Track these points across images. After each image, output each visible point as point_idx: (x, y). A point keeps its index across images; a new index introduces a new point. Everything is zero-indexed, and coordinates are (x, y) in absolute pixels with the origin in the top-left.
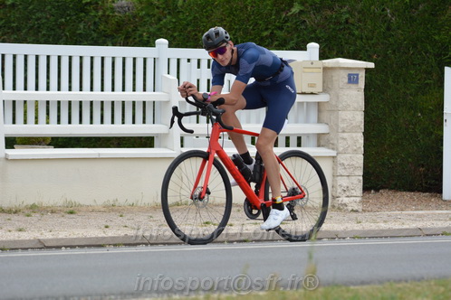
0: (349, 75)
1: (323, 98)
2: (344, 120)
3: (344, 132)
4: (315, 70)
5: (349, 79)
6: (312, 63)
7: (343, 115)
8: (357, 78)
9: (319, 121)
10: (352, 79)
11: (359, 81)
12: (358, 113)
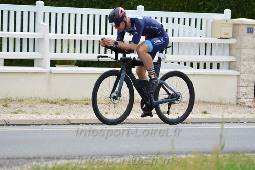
0: (248, 28)
1: (233, 41)
2: (244, 54)
3: (244, 61)
4: (228, 25)
5: (248, 31)
6: (227, 21)
7: (244, 51)
8: (253, 30)
9: (230, 54)
10: (250, 31)
11: (254, 32)
12: (253, 50)
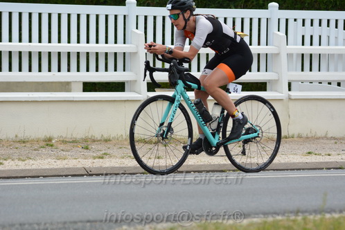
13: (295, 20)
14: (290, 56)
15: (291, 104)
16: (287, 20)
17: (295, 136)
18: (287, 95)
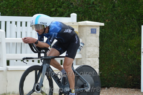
0: (92, 29)
2: (89, 52)
3: (89, 57)
4: (74, 27)
6: (73, 24)
7: (88, 49)
8: (96, 31)
10: (93, 31)
11: (97, 32)
12: (96, 48)
13: (11, 22)
14: (8, 44)
15: (9, 74)
16: (6, 22)
17: (11, 93)
18: (6, 68)
